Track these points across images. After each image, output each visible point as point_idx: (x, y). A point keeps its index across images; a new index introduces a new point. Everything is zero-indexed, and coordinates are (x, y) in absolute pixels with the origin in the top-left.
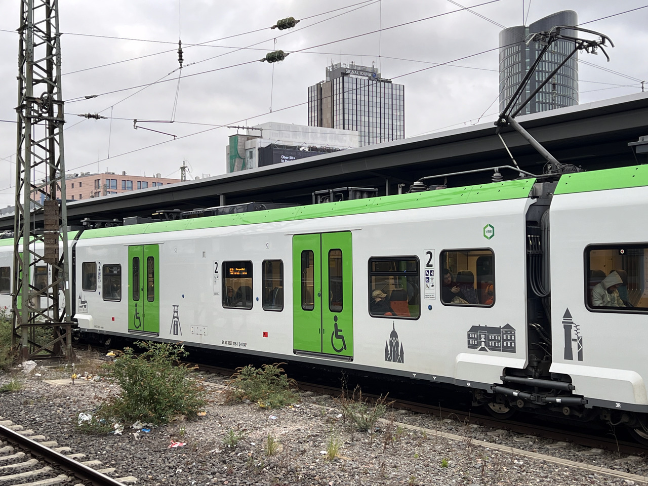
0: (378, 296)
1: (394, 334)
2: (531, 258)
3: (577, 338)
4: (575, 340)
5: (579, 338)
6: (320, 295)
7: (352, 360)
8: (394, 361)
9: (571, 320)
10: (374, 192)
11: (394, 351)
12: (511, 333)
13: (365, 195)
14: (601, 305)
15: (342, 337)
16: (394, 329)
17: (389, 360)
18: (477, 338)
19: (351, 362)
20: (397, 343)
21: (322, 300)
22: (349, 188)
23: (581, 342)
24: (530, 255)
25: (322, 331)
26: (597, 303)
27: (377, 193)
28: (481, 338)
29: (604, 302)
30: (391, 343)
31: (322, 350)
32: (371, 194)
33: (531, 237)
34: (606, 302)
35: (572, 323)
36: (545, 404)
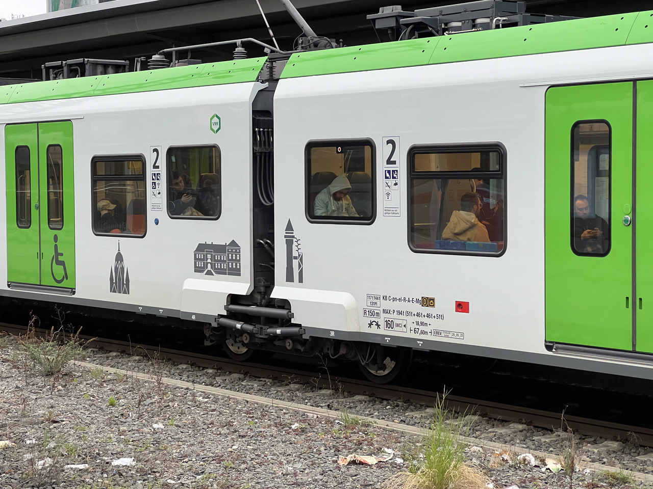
0: (103, 208)
1: (119, 257)
2: (258, 157)
3: (298, 256)
4: (296, 258)
5: (299, 255)
6: (38, 207)
7: (74, 293)
8: (120, 292)
9: (293, 233)
10: (124, 66)
11: (120, 280)
12: (236, 252)
13: (110, 69)
14: (323, 215)
15: (62, 263)
16: (119, 250)
17: (114, 291)
18: (203, 260)
19: (73, 296)
20: (123, 269)
21: (39, 213)
22: (86, 59)
23: (301, 260)
24: (257, 154)
25: (40, 255)
26: (319, 212)
27: (127, 67)
28: (207, 259)
29: (328, 211)
30: (116, 268)
31: (40, 281)
32: (118, 69)
33: (259, 131)
34: (330, 211)
35: (293, 237)
36: (267, 337)
